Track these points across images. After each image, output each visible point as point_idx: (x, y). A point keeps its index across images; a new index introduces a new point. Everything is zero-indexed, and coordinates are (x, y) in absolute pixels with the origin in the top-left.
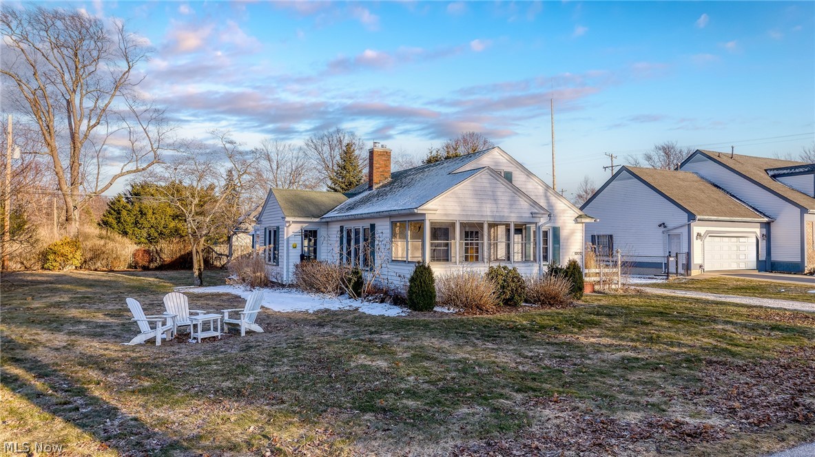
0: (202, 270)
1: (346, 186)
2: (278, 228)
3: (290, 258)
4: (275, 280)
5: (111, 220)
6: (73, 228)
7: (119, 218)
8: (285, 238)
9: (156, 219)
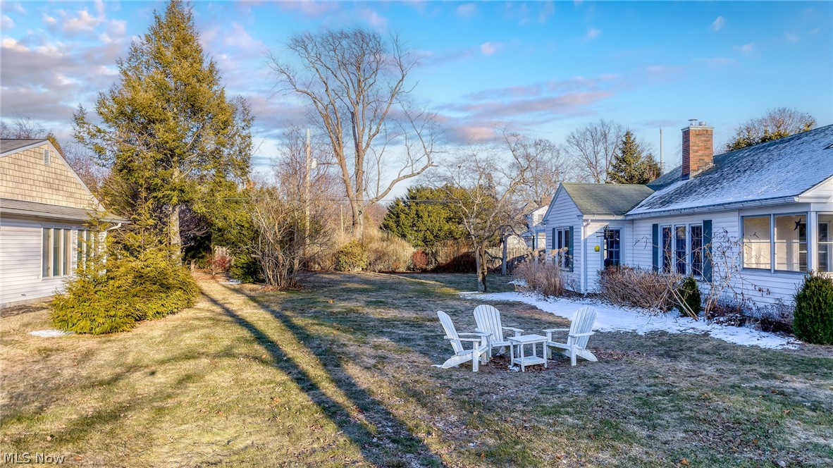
0: (486, 273)
1: (627, 180)
2: (572, 228)
3: (588, 262)
4: (570, 289)
5: (391, 223)
6: (359, 232)
7: (398, 221)
8: (582, 239)
9: (431, 221)
